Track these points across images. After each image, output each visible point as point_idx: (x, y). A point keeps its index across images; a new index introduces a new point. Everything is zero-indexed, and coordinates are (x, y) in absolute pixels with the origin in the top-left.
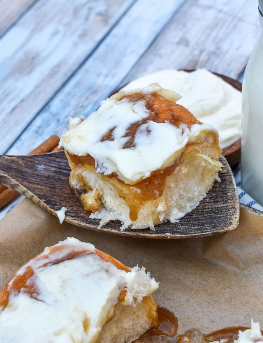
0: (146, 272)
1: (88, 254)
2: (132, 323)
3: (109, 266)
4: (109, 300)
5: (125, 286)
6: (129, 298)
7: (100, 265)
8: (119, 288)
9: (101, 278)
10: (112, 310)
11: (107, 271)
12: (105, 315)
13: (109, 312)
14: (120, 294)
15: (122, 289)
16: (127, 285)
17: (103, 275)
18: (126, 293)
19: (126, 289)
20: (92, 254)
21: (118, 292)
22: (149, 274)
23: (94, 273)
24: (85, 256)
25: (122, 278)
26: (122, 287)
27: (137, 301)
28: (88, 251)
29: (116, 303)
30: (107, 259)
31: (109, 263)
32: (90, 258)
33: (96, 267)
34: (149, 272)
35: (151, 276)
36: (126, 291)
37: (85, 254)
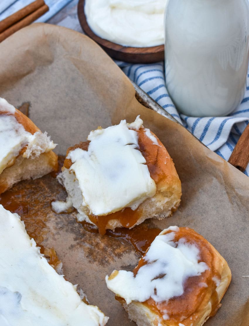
0: (48, 135)
1: (8, 115)
2: (35, 167)
3: (19, 127)
4: (12, 153)
5: (27, 144)
6: (27, 154)
7: (13, 125)
8: (22, 145)
9: (10, 136)
10: (13, 160)
11: (17, 131)
12: (5, 163)
13: (9, 161)
14: (22, 150)
15: (24, 146)
16: (28, 144)
17: (13, 133)
18: (26, 150)
19: (27, 147)
20: (11, 116)
21: (20, 148)
22: (49, 138)
23: (6, 131)
24: (6, 116)
25: (26, 138)
26: (25, 144)
27: (36, 155)
28: (9, 112)
29: (17, 155)
30: (20, 122)
31: (21, 125)
32: (8, 119)
33: (10, 127)
34: (51, 136)
35: (51, 139)
36: (26, 148)
37: (6, 114)
